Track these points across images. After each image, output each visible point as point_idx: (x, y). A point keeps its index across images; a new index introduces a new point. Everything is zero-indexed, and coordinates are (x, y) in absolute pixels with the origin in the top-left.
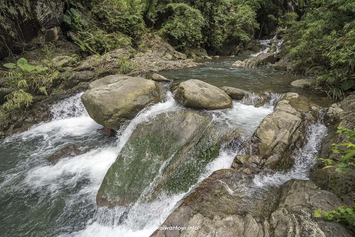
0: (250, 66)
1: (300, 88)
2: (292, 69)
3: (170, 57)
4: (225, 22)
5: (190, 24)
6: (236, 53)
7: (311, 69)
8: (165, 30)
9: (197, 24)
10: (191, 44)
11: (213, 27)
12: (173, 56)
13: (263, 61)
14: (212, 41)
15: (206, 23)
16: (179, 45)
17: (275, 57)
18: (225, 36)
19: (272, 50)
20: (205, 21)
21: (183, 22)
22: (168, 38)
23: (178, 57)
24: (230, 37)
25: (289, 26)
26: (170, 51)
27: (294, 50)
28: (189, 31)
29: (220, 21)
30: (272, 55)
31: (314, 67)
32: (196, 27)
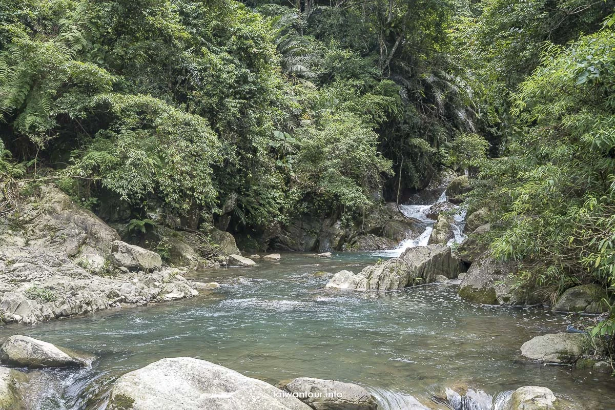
0: (383, 287)
1: (551, 365)
2: (513, 298)
3: (97, 260)
4: (288, 153)
5: (172, 155)
6: (336, 243)
7: (564, 296)
8: (81, 172)
9: (199, 156)
10: (180, 215)
11: (252, 165)
12: (110, 259)
13: (422, 272)
14: (252, 208)
15: (227, 154)
16: (134, 221)
17: (454, 259)
18: (293, 192)
19: (442, 236)
20: (225, 149)
21: (149, 150)
22: (92, 196)
23: (127, 261)
24: (308, 197)
25: (473, 170)
26: (98, 240)
27: (501, 246)
28: (171, 177)
29: (272, 150)
30: (445, 253)
31: (571, 290)
32: (194, 165)
